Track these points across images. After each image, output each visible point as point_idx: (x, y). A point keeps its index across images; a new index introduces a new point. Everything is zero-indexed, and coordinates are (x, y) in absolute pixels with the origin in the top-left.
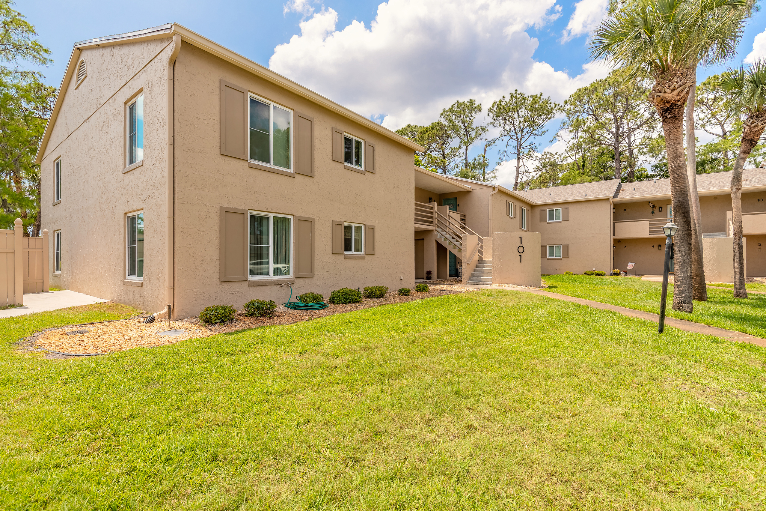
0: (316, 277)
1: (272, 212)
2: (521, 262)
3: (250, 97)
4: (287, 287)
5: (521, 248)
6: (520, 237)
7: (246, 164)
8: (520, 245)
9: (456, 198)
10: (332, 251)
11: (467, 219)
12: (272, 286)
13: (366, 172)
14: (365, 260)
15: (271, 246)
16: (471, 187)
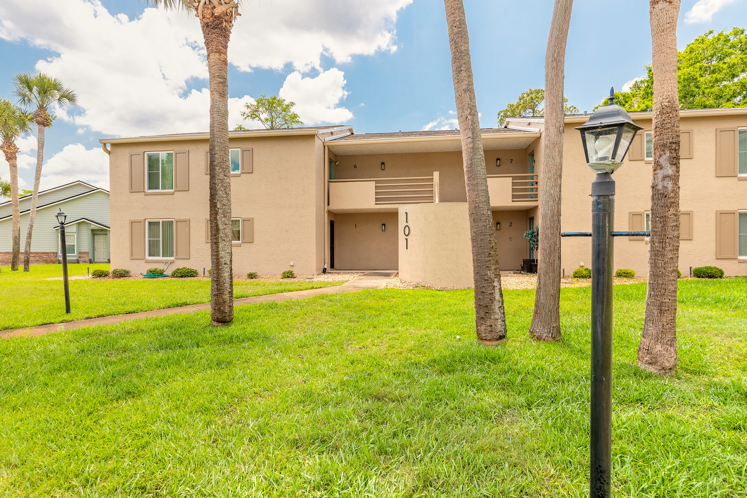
0: (191, 259)
1: (161, 219)
2: (407, 249)
3: (148, 154)
4: (168, 264)
5: (407, 229)
6: (406, 213)
7: (143, 193)
8: (406, 224)
9: (533, 150)
10: (206, 240)
11: (539, 181)
12: (159, 263)
13: (242, 174)
14: (241, 247)
15: (161, 239)
16: (540, 130)
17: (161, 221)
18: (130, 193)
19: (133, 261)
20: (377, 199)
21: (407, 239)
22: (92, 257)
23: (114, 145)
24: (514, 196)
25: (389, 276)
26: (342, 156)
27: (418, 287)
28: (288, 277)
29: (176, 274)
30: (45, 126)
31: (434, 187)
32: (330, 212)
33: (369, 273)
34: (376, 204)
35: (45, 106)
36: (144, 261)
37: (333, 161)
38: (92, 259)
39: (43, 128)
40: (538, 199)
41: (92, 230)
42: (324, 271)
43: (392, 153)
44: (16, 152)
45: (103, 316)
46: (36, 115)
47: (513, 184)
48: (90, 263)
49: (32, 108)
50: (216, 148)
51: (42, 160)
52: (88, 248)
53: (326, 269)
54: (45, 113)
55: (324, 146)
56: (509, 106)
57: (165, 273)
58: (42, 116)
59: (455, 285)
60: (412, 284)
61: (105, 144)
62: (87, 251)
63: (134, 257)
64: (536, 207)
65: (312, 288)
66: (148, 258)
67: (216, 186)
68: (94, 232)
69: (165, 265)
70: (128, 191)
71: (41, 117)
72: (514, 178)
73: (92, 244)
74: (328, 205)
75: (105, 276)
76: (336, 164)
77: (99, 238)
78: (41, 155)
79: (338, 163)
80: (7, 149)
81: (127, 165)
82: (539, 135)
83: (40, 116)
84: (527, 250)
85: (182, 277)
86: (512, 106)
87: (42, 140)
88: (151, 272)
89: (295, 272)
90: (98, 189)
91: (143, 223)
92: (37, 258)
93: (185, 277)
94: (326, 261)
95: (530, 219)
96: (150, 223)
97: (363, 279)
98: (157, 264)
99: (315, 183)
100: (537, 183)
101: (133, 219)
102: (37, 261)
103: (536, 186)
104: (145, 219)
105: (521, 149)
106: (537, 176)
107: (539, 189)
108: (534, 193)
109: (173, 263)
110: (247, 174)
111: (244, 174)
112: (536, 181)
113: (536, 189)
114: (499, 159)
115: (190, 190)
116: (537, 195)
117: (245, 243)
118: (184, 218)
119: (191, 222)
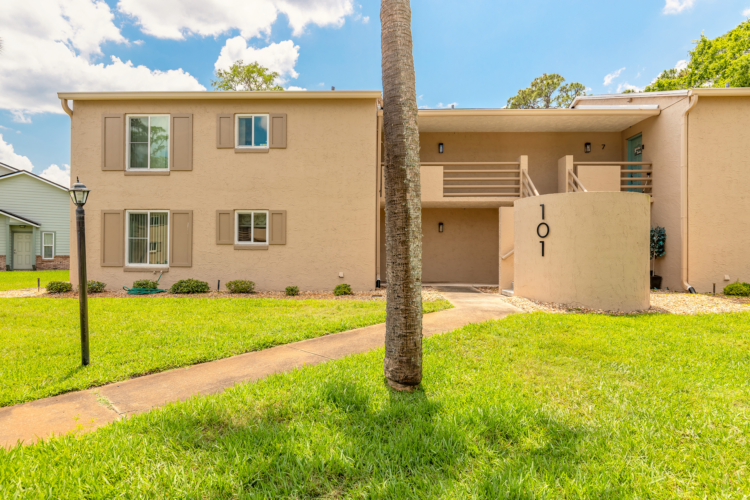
0: (194, 267)
1: (149, 209)
2: (543, 255)
3: (130, 117)
4: (158, 275)
5: (544, 228)
6: (543, 206)
7: (123, 173)
8: (542, 221)
9: (641, 133)
10: (216, 241)
11: (654, 171)
12: (145, 273)
13: (270, 150)
14: (268, 251)
15: (148, 238)
16: (658, 107)
17: (149, 212)
18: (103, 172)
19: (105, 269)
20: (446, 190)
21: (543, 243)
22: (10, 262)
23: (77, 102)
27: (571, 310)
29: (180, 289)
31: (521, 176)
34: (444, 196)
36: (124, 269)
38: (10, 265)
40: (653, 194)
41: (11, 226)
42: (379, 285)
43: (453, 131)
45: (157, 370)
47: (623, 175)
48: (7, 270)
50: (403, 74)
52: (5, 251)
53: (380, 281)
55: (378, 117)
56: (521, 93)
57: (159, 287)
61: (66, 100)
62: (3, 254)
63: (107, 263)
66: (128, 265)
67: (405, 140)
68: (13, 229)
69: (155, 275)
70: (100, 169)
73: (10, 245)
74: (381, 195)
75: (67, 291)
77: (20, 237)
81: (99, 132)
82: (658, 113)
85: (188, 293)
86: (524, 92)
88: (140, 285)
89: (350, 286)
90: (19, 171)
91: (121, 215)
93: (193, 293)
94: (379, 271)
96: (132, 216)
98: (143, 274)
99: (375, 164)
100: (649, 174)
101: (106, 208)
103: (648, 178)
104: (125, 210)
105: (616, 132)
106: (651, 165)
107: (653, 181)
108: (646, 186)
109: (169, 273)
110: (278, 150)
111: (275, 150)
112: (649, 171)
113: (651, 181)
114: (587, 144)
115: (194, 170)
116: (651, 189)
117: (275, 246)
118: (184, 209)
119: (194, 214)
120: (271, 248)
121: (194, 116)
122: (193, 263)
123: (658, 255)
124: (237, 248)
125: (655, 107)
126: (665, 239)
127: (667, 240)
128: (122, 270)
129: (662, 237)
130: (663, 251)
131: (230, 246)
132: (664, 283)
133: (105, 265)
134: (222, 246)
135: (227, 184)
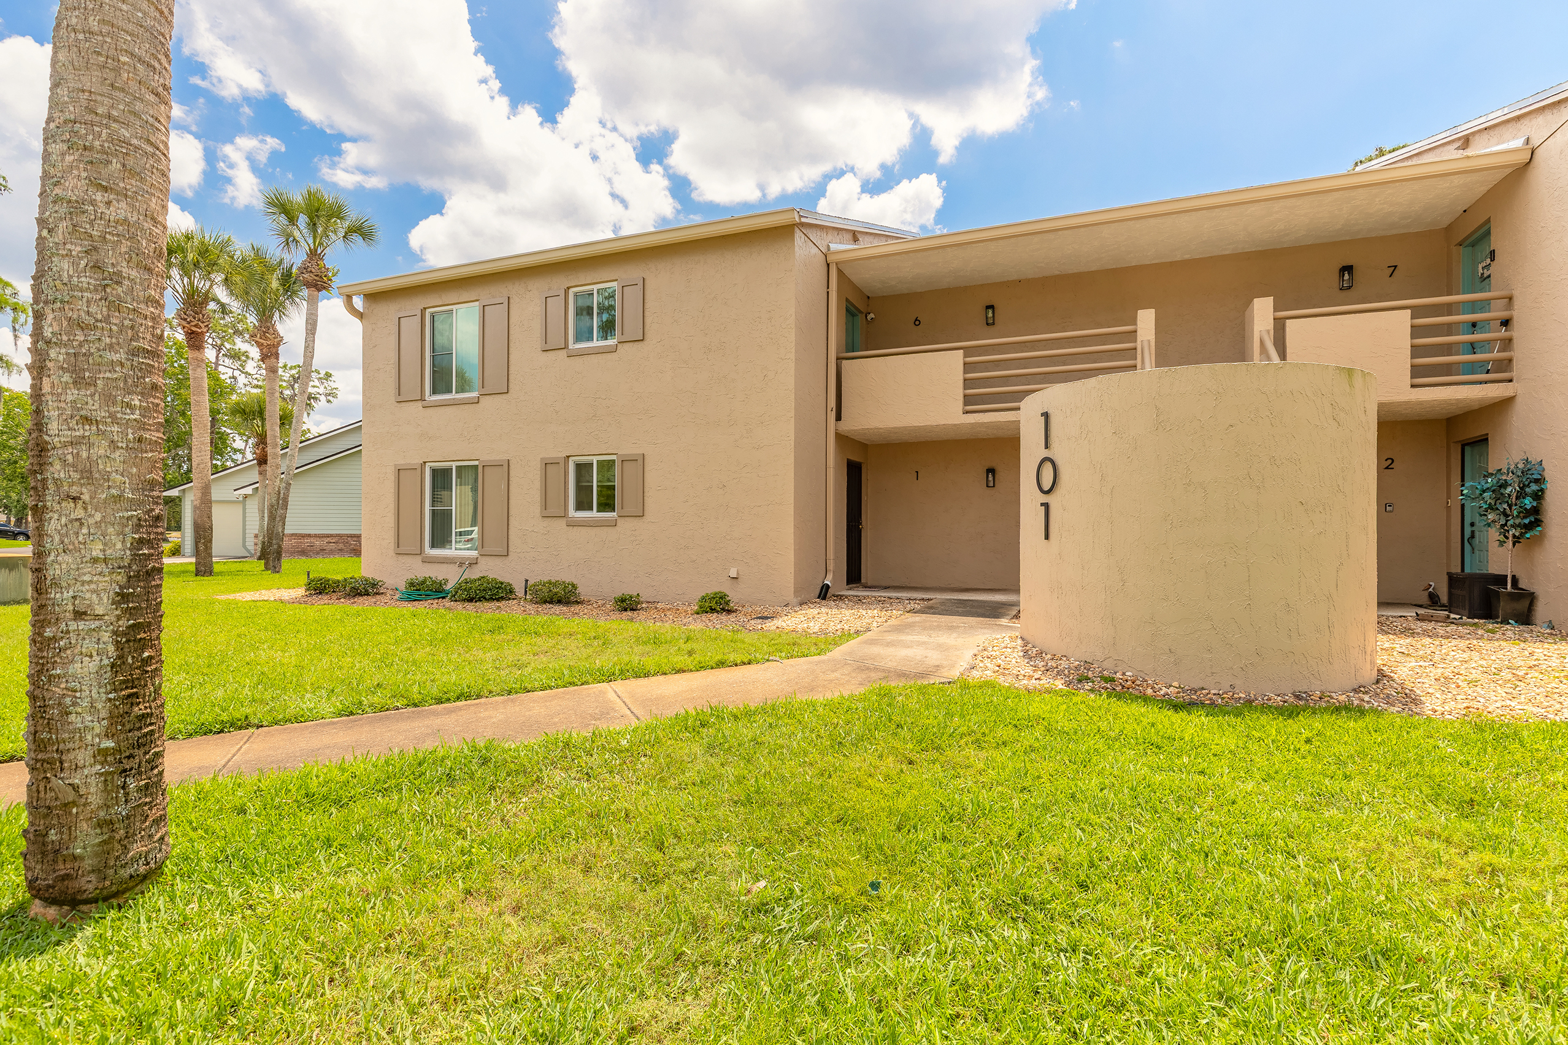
0: (509, 556)
1: (454, 461)
2: (1047, 537)
3: (431, 314)
4: (464, 568)
5: (1048, 470)
6: (1046, 415)
7: (420, 404)
8: (1045, 453)
9: (1488, 221)
10: (541, 513)
11: (1516, 314)
12: (448, 565)
13: (620, 346)
14: (616, 528)
15: (453, 508)
16: (1528, 141)
17: (454, 465)
18: (397, 404)
19: (400, 557)
20: (968, 400)
21: (1046, 506)
24: (1417, 371)
25: (997, 616)
26: (884, 299)
27: (1087, 679)
28: (713, 610)
30: (319, 290)
31: (1139, 357)
32: (842, 439)
33: (943, 603)
34: (966, 414)
35: (319, 252)
36: (419, 558)
37: (861, 312)
39: (316, 293)
40: (1514, 374)
42: (824, 593)
43: (1015, 277)
44: (279, 344)
46: (304, 269)
47: (1416, 331)
49: (296, 258)
51: (313, 356)
53: (828, 587)
54: (318, 265)
55: (828, 265)
57: (447, 589)
58: (313, 270)
59: (1238, 683)
60: (1064, 664)
61: (351, 297)
63: (402, 549)
64: (1506, 403)
65: (721, 664)
66: (428, 551)
69: (450, 569)
70: (393, 399)
71: (311, 272)
72: (1417, 312)
74: (839, 418)
76: (869, 317)
78: (311, 345)
79: (872, 315)
80: (261, 338)
81: (392, 341)
82: (1527, 156)
83: (309, 270)
84: (1448, 541)
87: (313, 317)
88: (414, 585)
89: (734, 597)
91: (420, 471)
92: (341, 546)
94: (831, 567)
95: (1463, 447)
96: (435, 472)
97: (910, 626)
98: (445, 566)
99: (792, 356)
100: (1506, 323)
101: (401, 462)
102: (341, 550)
103: (1503, 333)
104: (425, 462)
105: (1430, 231)
106: (1510, 299)
107: (1515, 341)
108: (1496, 355)
109: (479, 565)
110: (631, 344)
111: (626, 346)
112: (1504, 314)
113: (1510, 340)
114: (1348, 269)
115: (511, 391)
116: (1510, 360)
117: (627, 519)
118: (498, 458)
119: (512, 466)
120: (620, 522)
121: (511, 301)
122: (510, 549)
123: (1522, 534)
124: (573, 524)
125: (1518, 143)
126: (1542, 490)
127: (1549, 496)
128: (419, 559)
129: (1534, 487)
130: (1538, 523)
131: (561, 519)
132: (1541, 611)
133: (400, 550)
134: (550, 519)
135: (557, 413)
